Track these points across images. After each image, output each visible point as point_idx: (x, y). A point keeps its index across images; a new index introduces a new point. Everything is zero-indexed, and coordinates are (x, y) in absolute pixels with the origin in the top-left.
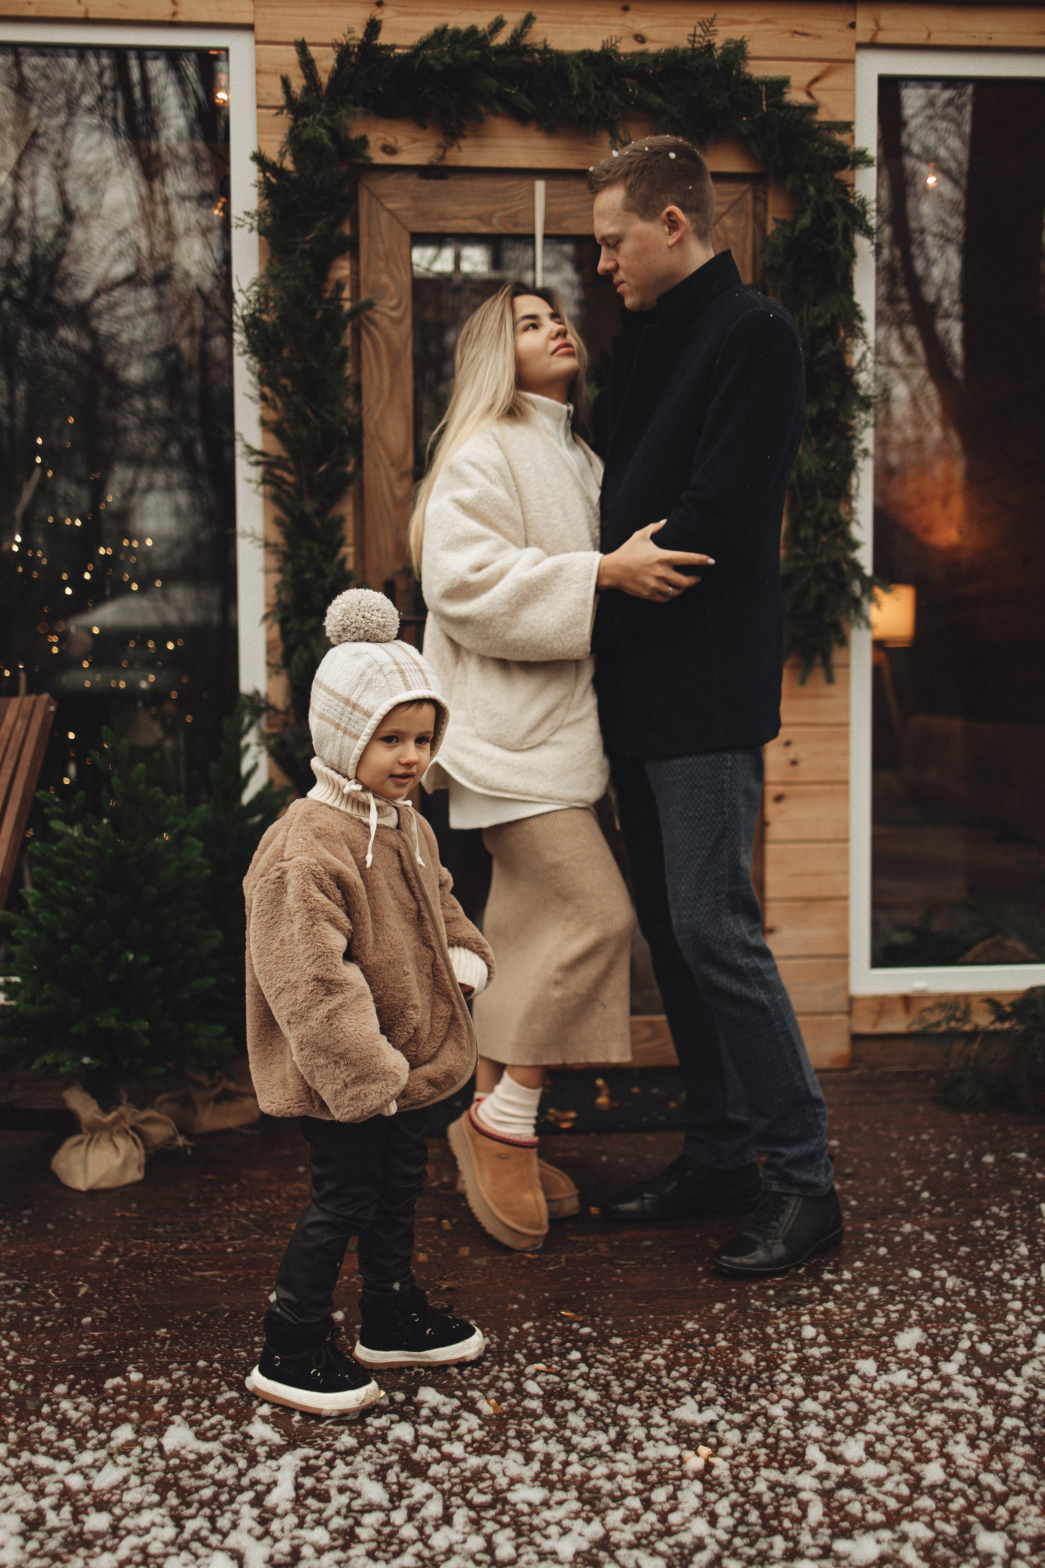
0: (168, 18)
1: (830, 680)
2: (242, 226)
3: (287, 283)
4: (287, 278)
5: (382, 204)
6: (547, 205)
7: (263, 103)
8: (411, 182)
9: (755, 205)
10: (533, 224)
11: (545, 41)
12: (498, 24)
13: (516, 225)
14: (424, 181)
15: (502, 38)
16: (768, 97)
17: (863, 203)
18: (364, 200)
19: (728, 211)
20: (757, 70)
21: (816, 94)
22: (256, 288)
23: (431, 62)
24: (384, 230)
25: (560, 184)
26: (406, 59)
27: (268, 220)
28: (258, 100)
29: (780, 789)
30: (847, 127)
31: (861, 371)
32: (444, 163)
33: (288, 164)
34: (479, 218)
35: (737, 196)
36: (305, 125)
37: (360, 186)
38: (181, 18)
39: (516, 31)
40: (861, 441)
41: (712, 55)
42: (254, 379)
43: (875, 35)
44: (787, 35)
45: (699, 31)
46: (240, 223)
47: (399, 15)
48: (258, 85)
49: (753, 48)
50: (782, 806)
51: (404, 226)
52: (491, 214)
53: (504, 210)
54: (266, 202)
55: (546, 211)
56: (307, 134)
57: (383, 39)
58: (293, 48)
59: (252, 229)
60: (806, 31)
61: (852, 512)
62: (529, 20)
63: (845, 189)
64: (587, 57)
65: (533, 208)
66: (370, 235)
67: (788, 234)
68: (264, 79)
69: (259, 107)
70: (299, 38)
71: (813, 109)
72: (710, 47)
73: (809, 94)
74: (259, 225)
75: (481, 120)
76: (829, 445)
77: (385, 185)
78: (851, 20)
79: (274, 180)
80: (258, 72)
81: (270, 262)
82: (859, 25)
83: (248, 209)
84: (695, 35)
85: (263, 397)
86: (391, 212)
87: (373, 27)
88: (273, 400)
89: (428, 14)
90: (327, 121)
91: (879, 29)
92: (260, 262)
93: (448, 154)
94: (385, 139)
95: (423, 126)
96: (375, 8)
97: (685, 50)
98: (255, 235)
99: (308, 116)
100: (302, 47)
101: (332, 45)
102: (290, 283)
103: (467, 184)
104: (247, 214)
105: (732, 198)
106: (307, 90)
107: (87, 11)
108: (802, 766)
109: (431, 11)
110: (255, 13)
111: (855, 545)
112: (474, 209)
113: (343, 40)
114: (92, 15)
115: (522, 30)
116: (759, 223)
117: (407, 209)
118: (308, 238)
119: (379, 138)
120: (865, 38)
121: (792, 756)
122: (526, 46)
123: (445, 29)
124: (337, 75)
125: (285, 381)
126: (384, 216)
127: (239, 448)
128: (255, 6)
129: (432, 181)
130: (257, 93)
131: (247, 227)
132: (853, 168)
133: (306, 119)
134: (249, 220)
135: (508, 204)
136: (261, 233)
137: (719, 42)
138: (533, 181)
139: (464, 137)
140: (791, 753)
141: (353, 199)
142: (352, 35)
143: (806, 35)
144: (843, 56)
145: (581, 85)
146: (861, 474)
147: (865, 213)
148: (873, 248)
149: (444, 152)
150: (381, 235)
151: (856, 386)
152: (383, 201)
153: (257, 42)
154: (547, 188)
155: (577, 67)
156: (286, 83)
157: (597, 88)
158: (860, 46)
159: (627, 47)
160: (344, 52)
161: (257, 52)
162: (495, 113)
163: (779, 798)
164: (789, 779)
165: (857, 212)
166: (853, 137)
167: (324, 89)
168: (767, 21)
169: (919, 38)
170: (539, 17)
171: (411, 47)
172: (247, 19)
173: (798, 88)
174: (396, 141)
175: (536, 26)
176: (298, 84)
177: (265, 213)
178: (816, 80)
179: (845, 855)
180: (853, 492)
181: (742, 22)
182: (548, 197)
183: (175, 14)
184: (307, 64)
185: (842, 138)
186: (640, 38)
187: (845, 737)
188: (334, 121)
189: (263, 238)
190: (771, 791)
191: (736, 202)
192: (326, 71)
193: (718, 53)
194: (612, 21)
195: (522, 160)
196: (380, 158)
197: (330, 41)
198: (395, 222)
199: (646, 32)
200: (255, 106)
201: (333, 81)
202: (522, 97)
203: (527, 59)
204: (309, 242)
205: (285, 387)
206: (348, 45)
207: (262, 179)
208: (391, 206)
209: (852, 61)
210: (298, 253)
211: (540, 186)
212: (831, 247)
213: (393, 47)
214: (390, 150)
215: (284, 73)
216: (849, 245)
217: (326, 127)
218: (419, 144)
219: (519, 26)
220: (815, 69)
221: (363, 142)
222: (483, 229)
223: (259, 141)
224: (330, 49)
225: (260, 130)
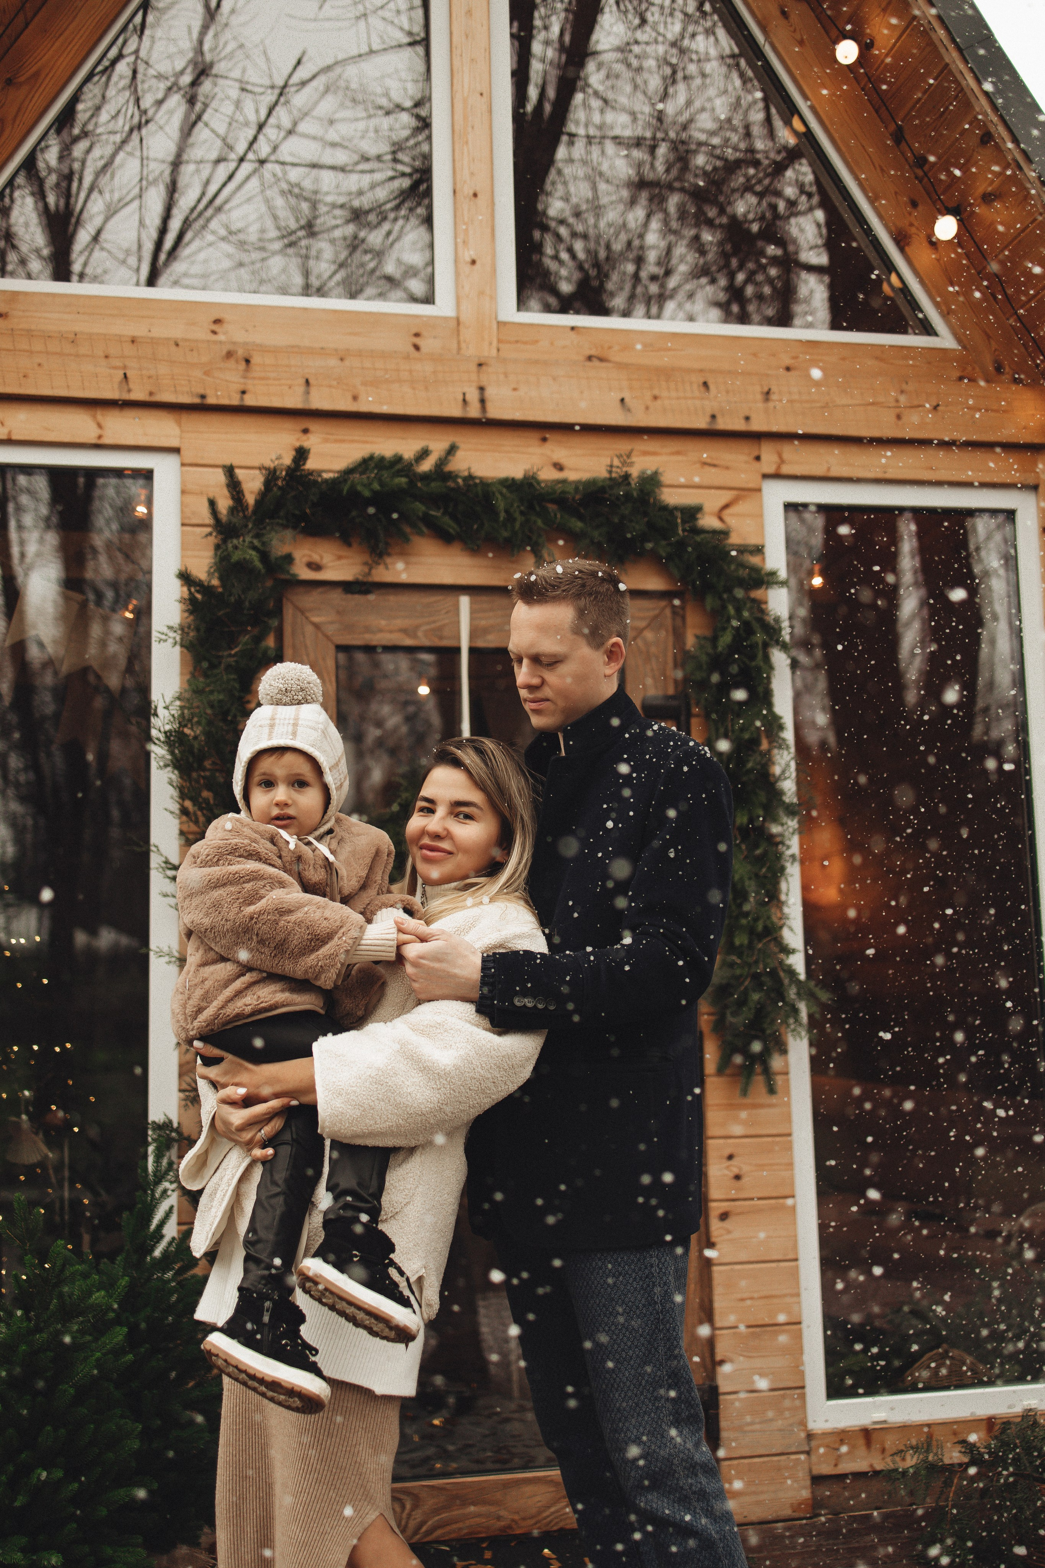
0: (94, 441)
1: (771, 1090)
2: (165, 641)
3: (212, 698)
4: (212, 692)
5: (307, 618)
6: (472, 619)
7: (187, 521)
8: (336, 596)
9: (674, 619)
10: (458, 637)
11: (469, 469)
12: (424, 454)
13: (441, 638)
14: (349, 596)
15: (426, 466)
16: (684, 522)
17: (777, 620)
18: (289, 612)
19: (648, 626)
20: (671, 497)
21: (727, 519)
22: (178, 703)
23: (359, 488)
24: (308, 642)
25: (485, 600)
26: (335, 484)
27: (192, 634)
28: (183, 518)
29: (725, 1206)
30: (759, 550)
31: (786, 779)
32: (370, 579)
33: (215, 582)
34: (404, 631)
35: (657, 612)
36: (236, 548)
37: (284, 600)
38: (106, 441)
39: (440, 459)
40: (788, 847)
41: (629, 484)
42: (175, 793)
43: (779, 467)
44: (698, 466)
45: (616, 462)
46: (164, 637)
47: (326, 441)
48: (183, 505)
49: (667, 478)
50: (727, 1224)
51: (331, 641)
52: (417, 627)
53: (428, 623)
54: (192, 617)
55: (471, 625)
56: (236, 557)
57: (311, 464)
58: (220, 471)
59: (175, 643)
60: (715, 462)
61: (784, 917)
62: (452, 450)
63: (759, 606)
64: (510, 484)
65: (458, 623)
66: (294, 647)
67: (710, 651)
68: (189, 499)
69: (183, 525)
70: (228, 463)
71: (725, 533)
72: (627, 477)
73: (721, 519)
74: (182, 639)
75: (407, 540)
76: (758, 852)
77: (310, 599)
78: (756, 454)
79: (199, 596)
80: (183, 492)
81: (193, 675)
82: (764, 457)
83: (171, 624)
84: (611, 466)
85: (184, 811)
86: (317, 626)
87: (301, 454)
88: (195, 814)
89: (353, 441)
90: (256, 542)
91: (782, 461)
92: (182, 674)
93: (374, 572)
94: (310, 556)
95: (349, 544)
96: (300, 435)
97: (605, 480)
98: (178, 648)
99: (238, 537)
100: (230, 471)
101: (260, 469)
102: (215, 697)
103: (393, 599)
104: (170, 628)
105: (652, 613)
106: (232, 510)
107: (10, 433)
108: (745, 1180)
109: (356, 438)
110: (181, 438)
111: (788, 951)
112: (399, 623)
113: (268, 463)
114: (14, 437)
115: (446, 458)
116: (678, 635)
117: (332, 623)
118: (233, 652)
119: (304, 556)
120: (771, 470)
121: (736, 1171)
122: (450, 473)
123: (371, 457)
124: (263, 497)
125: (205, 794)
126: (309, 629)
127: (155, 861)
128: (182, 431)
129: (357, 596)
130: (182, 512)
131: (171, 641)
132: (767, 588)
133: (235, 541)
134: (172, 634)
135: (432, 619)
136: (182, 646)
137: (635, 472)
138: (458, 596)
139: (389, 555)
140: (735, 1167)
141: (278, 612)
142: (281, 461)
143: (714, 466)
144: (751, 485)
145: (507, 511)
146: (790, 879)
147: (780, 629)
148: (789, 661)
149: (370, 570)
150: (306, 647)
151: (780, 793)
152: (308, 614)
153: (183, 465)
154: (471, 603)
155: (501, 493)
156: (212, 503)
157: (522, 513)
158: (766, 476)
159: (548, 475)
160: (271, 475)
161: (182, 474)
162: (421, 534)
163: (724, 1216)
164: (733, 1194)
165: (773, 628)
166: (764, 559)
167: (251, 509)
168: (678, 453)
169: (819, 471)
170: (462, 446)
171: (338, 472)
172: (174, 443)
173: (712, 514)
174: (322, 558)
175: (460, 454)
176: (224, 504)
177: (189, 627)
178: (726, 506)
179: (795, 1275)
180: (783, 897)
181: (654, 454)
182: (473, 612)
183: (100, 437)
184: (234, 486)
185: (754, 560)
186: (559, 467)
187: (789, 1148)
188: (264, 544)
189: (185, 651)
190: (715, 1208)
191: (656, 617)
192: (252, 492)
193: (633, 482)
194: (531, 450)
195: (447, 578)
196: (306, 574)
197: (257, 464)
198: (320, 635)
199: (564, 461)
200: (179, 524)
201: (259, 503)
202: (446, 519)
203: (451, 484)
204: (234, 655)
205: (206, 801)
206: (275, 470)
207: (186, 595)
208: (316, 619)
209: (759, 490)
210: (223, 666)
211: (465, 601)
212: (753, 664)
213: (319, 472)
214: (315, 566)
215: (211, 496)
216: (767, 659)
217: (254, 548)
218: (344, 561)
219: (443, 454)
220: (725, 497)
221: (289, 559)
222: (408, 642)
223: (182, 557)
224: (257, 472)
225: (184, 546)
